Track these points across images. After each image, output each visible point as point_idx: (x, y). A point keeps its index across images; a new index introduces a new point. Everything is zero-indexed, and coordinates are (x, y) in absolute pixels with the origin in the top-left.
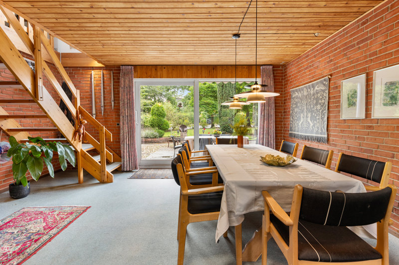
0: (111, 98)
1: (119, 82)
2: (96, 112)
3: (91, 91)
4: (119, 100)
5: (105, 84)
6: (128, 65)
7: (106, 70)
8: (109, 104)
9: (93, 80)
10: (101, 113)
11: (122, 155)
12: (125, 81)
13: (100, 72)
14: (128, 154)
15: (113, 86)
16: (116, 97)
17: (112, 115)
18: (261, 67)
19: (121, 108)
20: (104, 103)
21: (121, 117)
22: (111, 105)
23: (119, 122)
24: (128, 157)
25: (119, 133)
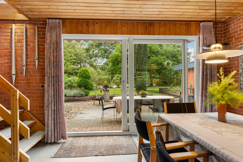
0: (34, 56)
1: (44, 38)
2: (16, 72)
3: (11, 48)
4: (44, 58)
5: (28, 40)
6: (56, 19)
7: (30, 24)
8: (32, 63)
9: (13, 35)
10: (23, 73)
11: (46, 124)
12: (51, 37)
13: (23, 27)
14: (53, 122)
15: (38, 42)
16: (41, 55)
17: (36, 76)
18: (201, 24)
19: (46, 68)
20: (27, 62)
21: (46, 78)
22: (35, 65)
23: (44, 83)
24: (53, 126)
25: (44, 97)
